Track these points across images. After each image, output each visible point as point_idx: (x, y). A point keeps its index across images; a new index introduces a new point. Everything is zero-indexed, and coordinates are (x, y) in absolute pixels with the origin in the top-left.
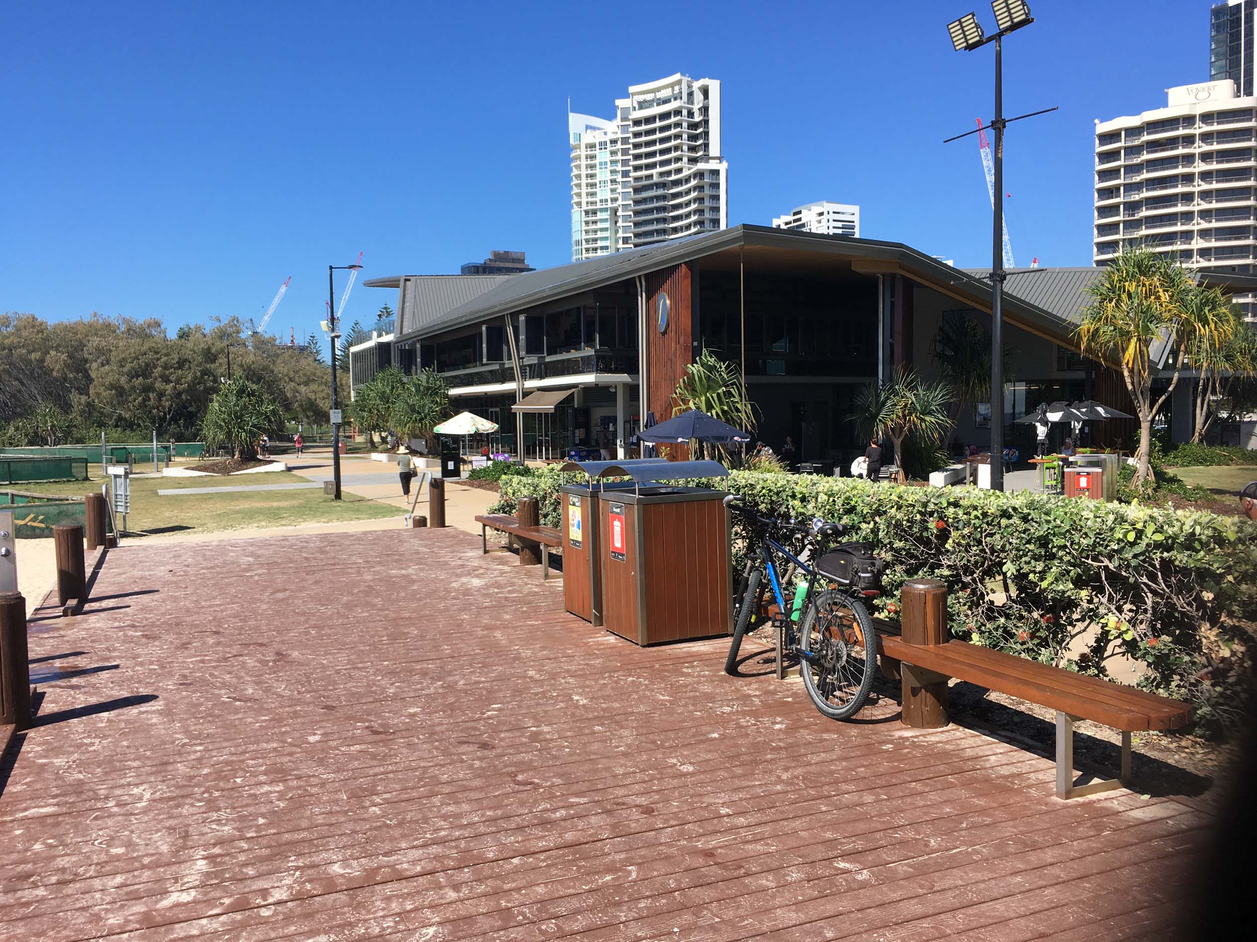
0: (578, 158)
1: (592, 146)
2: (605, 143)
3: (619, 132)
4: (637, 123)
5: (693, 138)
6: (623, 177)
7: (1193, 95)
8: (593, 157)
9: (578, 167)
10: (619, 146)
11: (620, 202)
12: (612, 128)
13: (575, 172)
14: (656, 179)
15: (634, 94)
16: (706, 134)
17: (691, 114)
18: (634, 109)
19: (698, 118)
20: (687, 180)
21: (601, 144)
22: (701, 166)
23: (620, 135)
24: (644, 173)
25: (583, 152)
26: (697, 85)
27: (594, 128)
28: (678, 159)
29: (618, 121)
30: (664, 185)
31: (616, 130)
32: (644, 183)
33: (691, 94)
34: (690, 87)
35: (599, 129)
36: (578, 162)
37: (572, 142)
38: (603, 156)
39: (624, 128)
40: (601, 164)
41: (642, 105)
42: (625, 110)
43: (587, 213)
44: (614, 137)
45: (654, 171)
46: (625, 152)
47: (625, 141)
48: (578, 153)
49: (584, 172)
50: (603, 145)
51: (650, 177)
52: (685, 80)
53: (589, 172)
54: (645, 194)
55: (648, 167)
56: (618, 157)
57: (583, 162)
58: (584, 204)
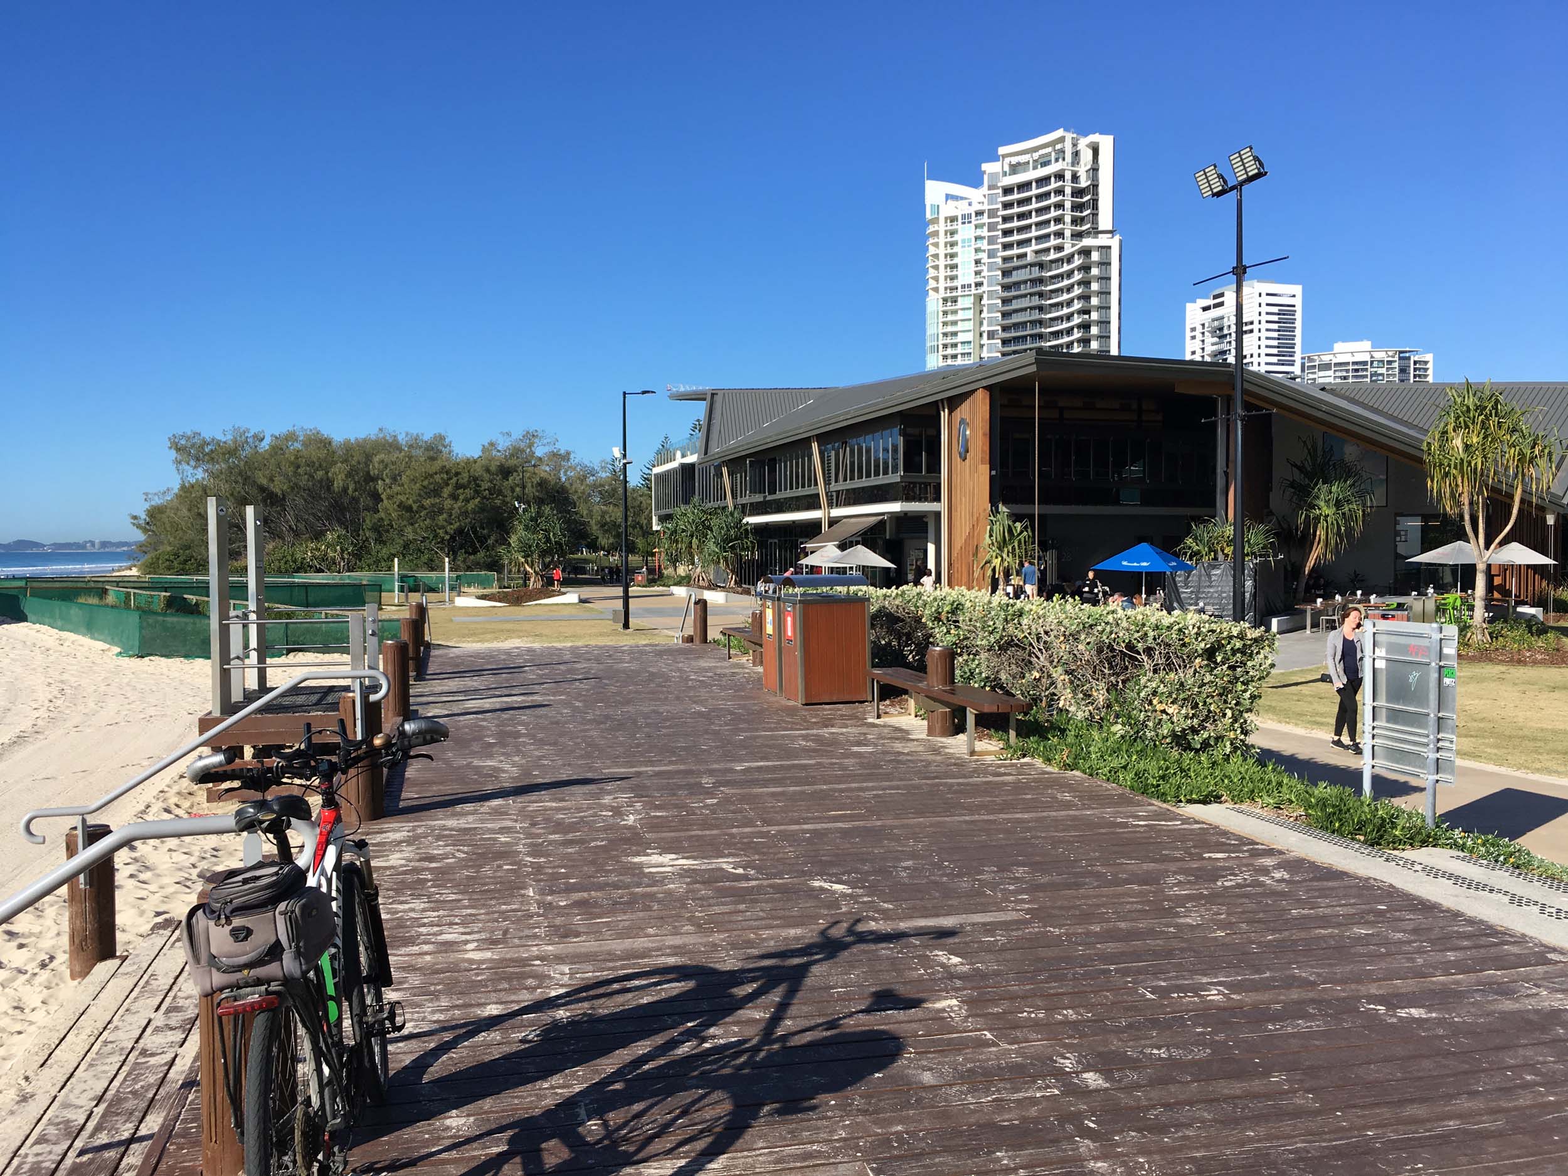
0: (936, 234)
1: (953, 219)
2: (970, 215)
3: (986, 201)
4: (1007, 191)
5: (1076, 207)
6: (989, 257)
8: (953, 233)
9: (936, 245)
10: (985, 219)
11: (985, 288)
12: (977, 197)
13: (932, 250)
14: (1030, 258)
15: (1004, 156)
16: (1095, 202)
17: (1075, 178)
18: (1005, 174)
19: (1084, 183)
20: (1070, 259)
21: (963, 217)
22: (1087, 242)
23: (986, 207)
24: (1016, 251)
25: (942, 227)
26: (1083, 143)
27: (956, 198)
28: (1059, 234)
29: (984, 189)
30: (1041, 266)
31: (982, 199)
32: (1016, 263)
33: (1076, 154)
34: (1075, 145)
35: (962, 198)
36: (936, 240)
37: (929, 216)
38: (966, 232)
39: (991, 199)
40: (963, 241)
41: (1015, 169)
42: (994, 176)
43: (945, 300)
44: (979, 207)
45: (1028, 250)
46: (992, 227)
47: (992, 213)
48: (936, 228)
49: (942, 251)
50: (966, 219)
51: (1025, 255)
52: (1069, 136)
53: (949, 251)
54: (1017, 276)
55: (1020, 243)
56: (984, 232)
57: (942, 239)
58: (942, 290)
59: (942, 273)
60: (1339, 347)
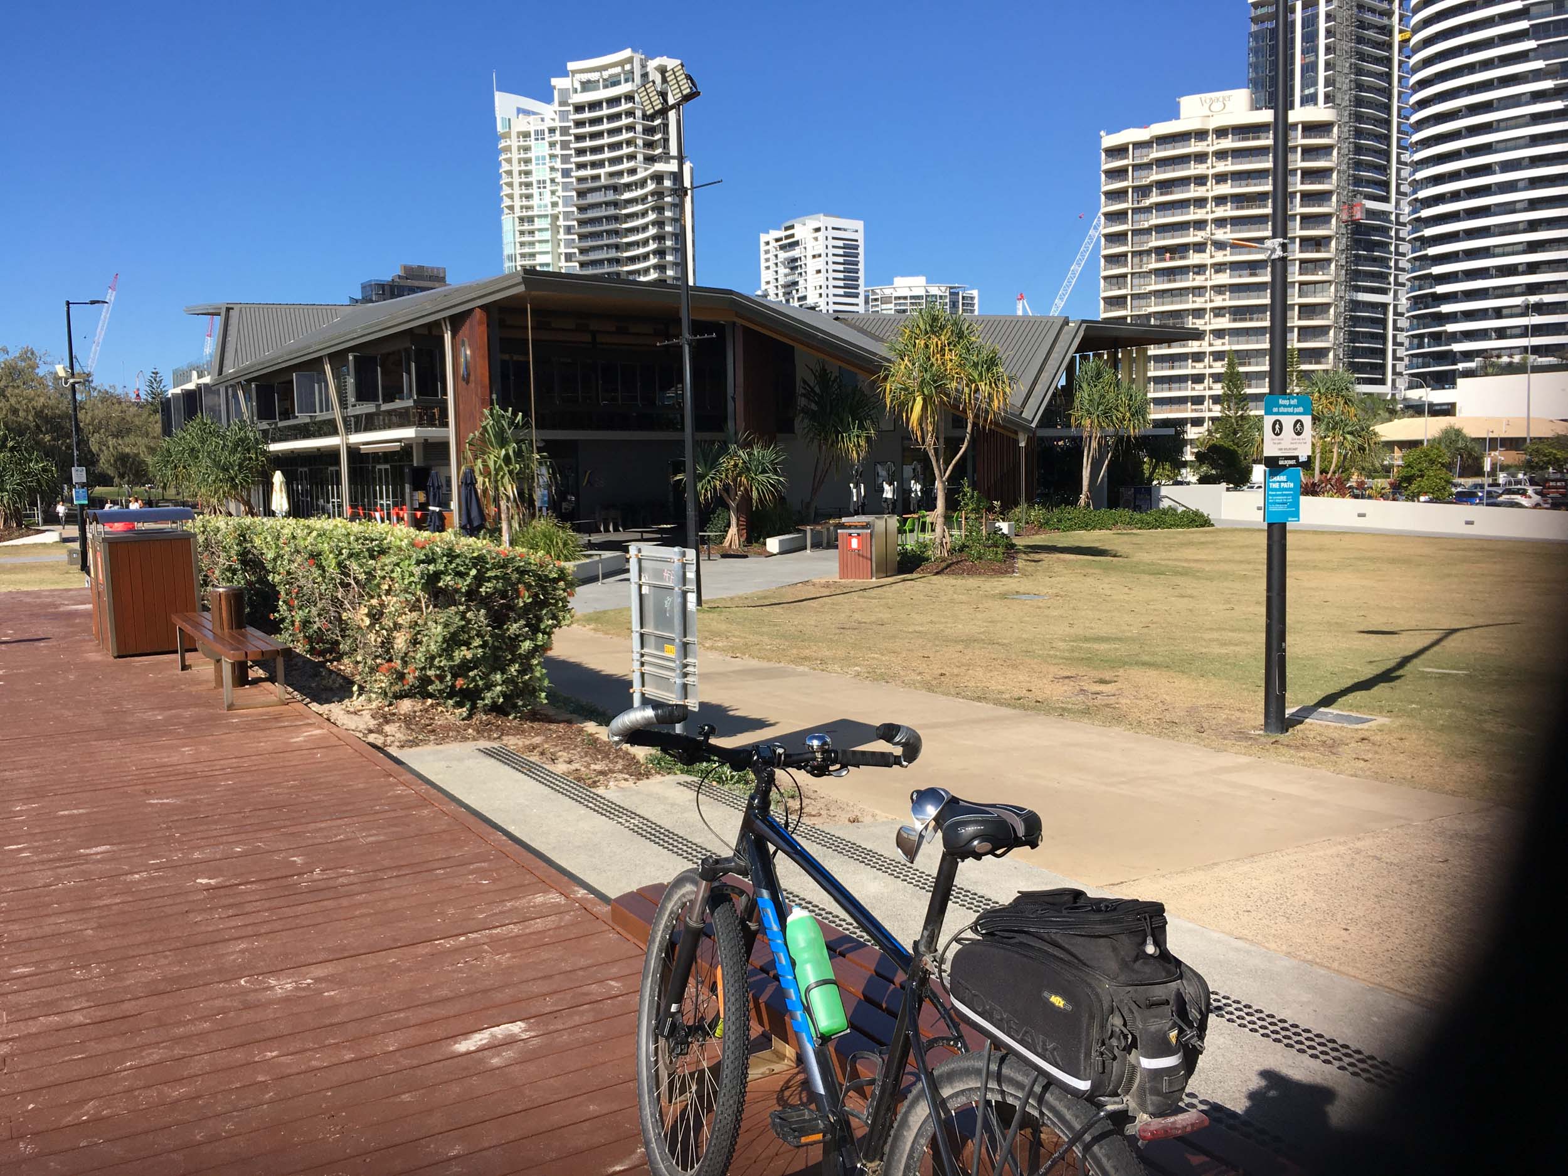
0: (508, 149)
1: (526, 135)
2: (543, 132)
3: (557, 118)
4: (579, 108)
5: (648, 130)
6: (563, 177)
7: (1206, 106)
9: (509, 161)
10: (557, 137)
11: (561, 208)
12: (549, 113)
13: (505, 167)
14: (603, 181)
15: (574, 72)
16: (664, 127)
18: (575, 91)
20: (643, 183)
21: (536, 132)
22: (659, 167)
23: (557, 124)
24: (589, 172)
25: (515, 142)
26: (652, 64)
27: (527, 112)
28: (632, 157)
29: (556, 106)
30: (615, 188)
31: (554, 116)
32: (590, 184)
33: (645, 76)
34: (644, 66)
35: (534, 113)
36: (509, 155)
37: (500, 129)
38: (540, 149)
39: (563, 116)
40: (537, 158)
41: (586, 86)
42: (564, 92)
43: (522, 219)
44: (553, 124)
45: (602, 171)
46: (565, 145)
47: (565, 131)
48: (509, 143)
49: (516, 168)
50: (539, 134)
51: (597, 177)
52: (638, 58)
53: (523, 168)
54: (592, 198)
55: (594, 165)
56: (558, 151)
57: (515, 156)
58: (517, 209)
59: (517, 191)
60: (899, 281)
